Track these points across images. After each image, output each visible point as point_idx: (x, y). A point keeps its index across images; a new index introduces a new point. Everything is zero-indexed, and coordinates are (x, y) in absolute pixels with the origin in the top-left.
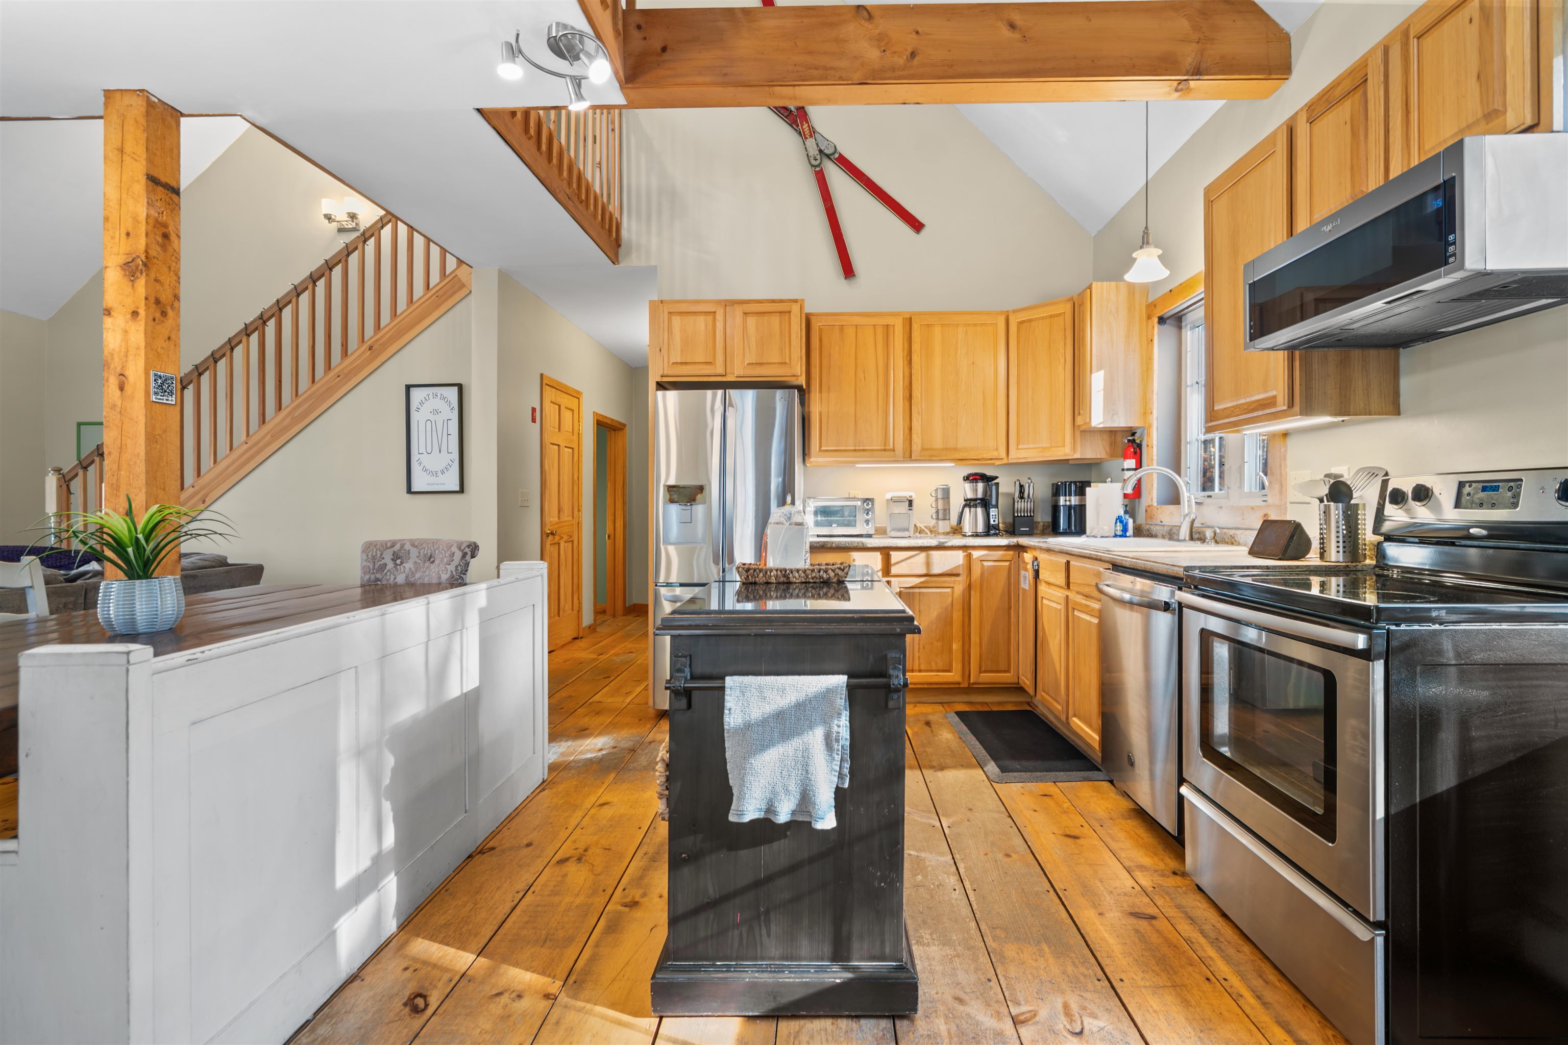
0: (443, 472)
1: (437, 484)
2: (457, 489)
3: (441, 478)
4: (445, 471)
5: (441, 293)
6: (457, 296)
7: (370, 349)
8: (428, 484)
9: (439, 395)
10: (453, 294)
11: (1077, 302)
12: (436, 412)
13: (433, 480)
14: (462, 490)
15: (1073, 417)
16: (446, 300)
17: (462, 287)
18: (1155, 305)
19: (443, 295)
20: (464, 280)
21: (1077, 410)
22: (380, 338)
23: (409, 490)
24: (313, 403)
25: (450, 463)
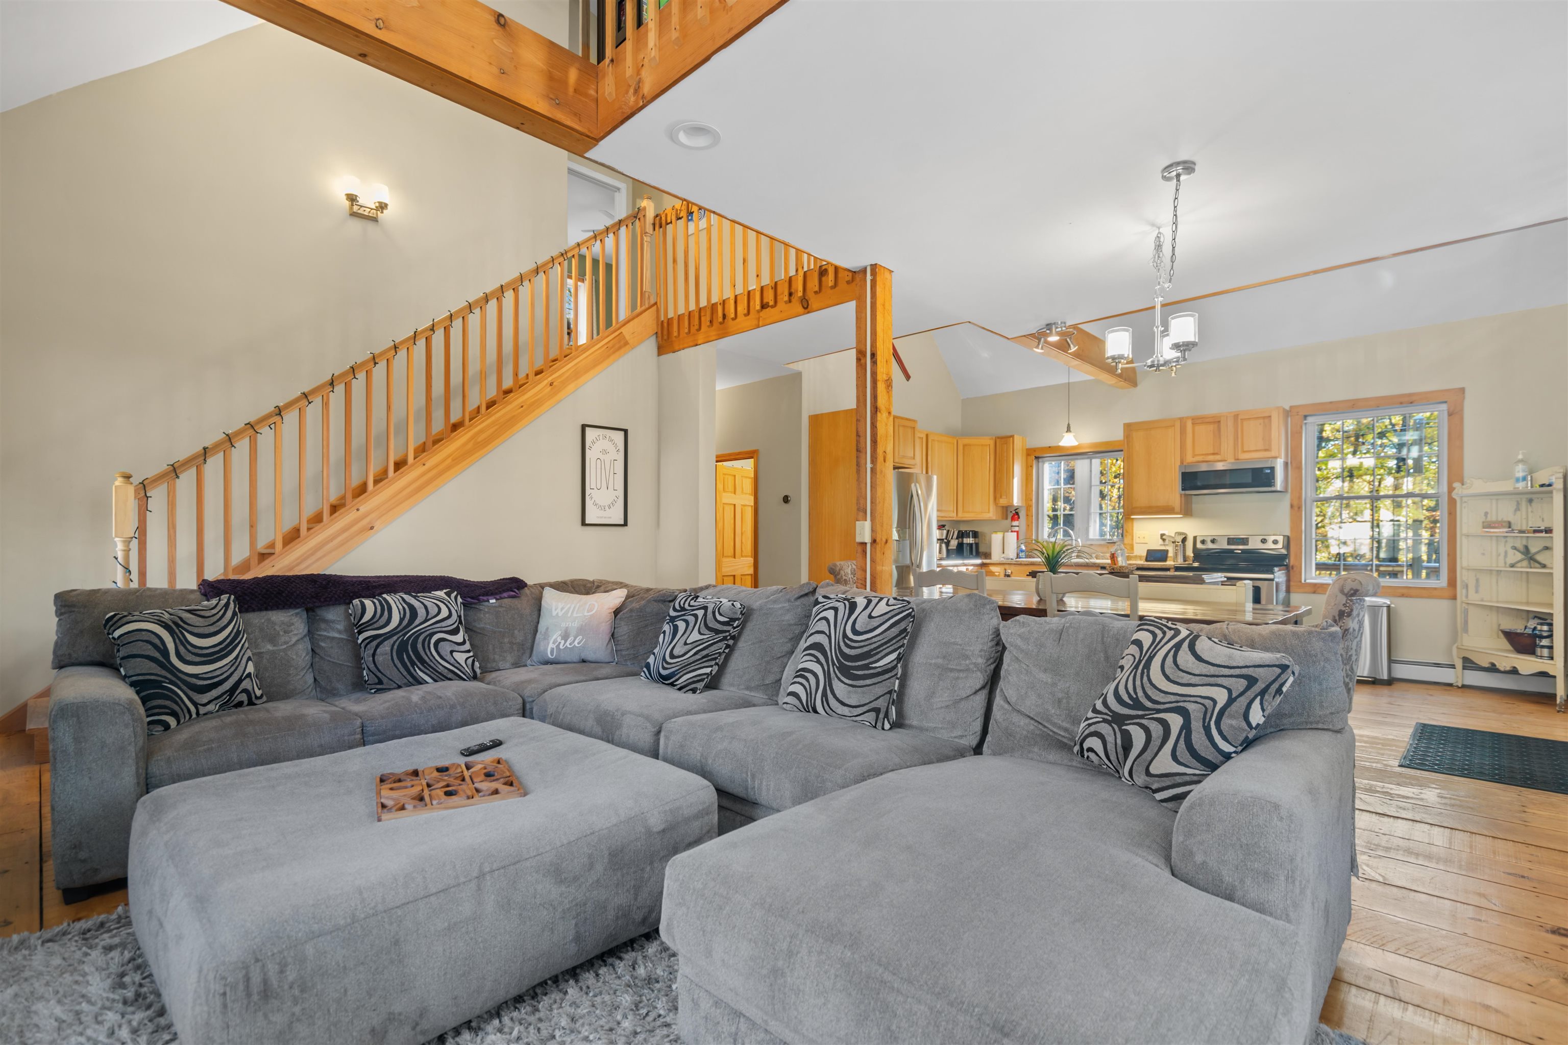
0: (610, 508)
1: (606, 518)
2: (622, 523)
3: (609, 513)
4: (612, 506)
5: (610, 345)
6: (622, 350)
7: (551, 385)
8: (598, 517)
9: (608, 437)
10: (620, 348)
11: (998, 441)
12: (605, 452)
13: (602, 513)
14: (625, 524)
15: (995, 498)
16: (614, 352)
17: (626, 343)
18: (1034, 450)
19: (612, 347)
20: (627, 337)
21: (998, 496)
22: (559, 377)
23: (584, 523)
24: (496, 430)
25: (616, 499)
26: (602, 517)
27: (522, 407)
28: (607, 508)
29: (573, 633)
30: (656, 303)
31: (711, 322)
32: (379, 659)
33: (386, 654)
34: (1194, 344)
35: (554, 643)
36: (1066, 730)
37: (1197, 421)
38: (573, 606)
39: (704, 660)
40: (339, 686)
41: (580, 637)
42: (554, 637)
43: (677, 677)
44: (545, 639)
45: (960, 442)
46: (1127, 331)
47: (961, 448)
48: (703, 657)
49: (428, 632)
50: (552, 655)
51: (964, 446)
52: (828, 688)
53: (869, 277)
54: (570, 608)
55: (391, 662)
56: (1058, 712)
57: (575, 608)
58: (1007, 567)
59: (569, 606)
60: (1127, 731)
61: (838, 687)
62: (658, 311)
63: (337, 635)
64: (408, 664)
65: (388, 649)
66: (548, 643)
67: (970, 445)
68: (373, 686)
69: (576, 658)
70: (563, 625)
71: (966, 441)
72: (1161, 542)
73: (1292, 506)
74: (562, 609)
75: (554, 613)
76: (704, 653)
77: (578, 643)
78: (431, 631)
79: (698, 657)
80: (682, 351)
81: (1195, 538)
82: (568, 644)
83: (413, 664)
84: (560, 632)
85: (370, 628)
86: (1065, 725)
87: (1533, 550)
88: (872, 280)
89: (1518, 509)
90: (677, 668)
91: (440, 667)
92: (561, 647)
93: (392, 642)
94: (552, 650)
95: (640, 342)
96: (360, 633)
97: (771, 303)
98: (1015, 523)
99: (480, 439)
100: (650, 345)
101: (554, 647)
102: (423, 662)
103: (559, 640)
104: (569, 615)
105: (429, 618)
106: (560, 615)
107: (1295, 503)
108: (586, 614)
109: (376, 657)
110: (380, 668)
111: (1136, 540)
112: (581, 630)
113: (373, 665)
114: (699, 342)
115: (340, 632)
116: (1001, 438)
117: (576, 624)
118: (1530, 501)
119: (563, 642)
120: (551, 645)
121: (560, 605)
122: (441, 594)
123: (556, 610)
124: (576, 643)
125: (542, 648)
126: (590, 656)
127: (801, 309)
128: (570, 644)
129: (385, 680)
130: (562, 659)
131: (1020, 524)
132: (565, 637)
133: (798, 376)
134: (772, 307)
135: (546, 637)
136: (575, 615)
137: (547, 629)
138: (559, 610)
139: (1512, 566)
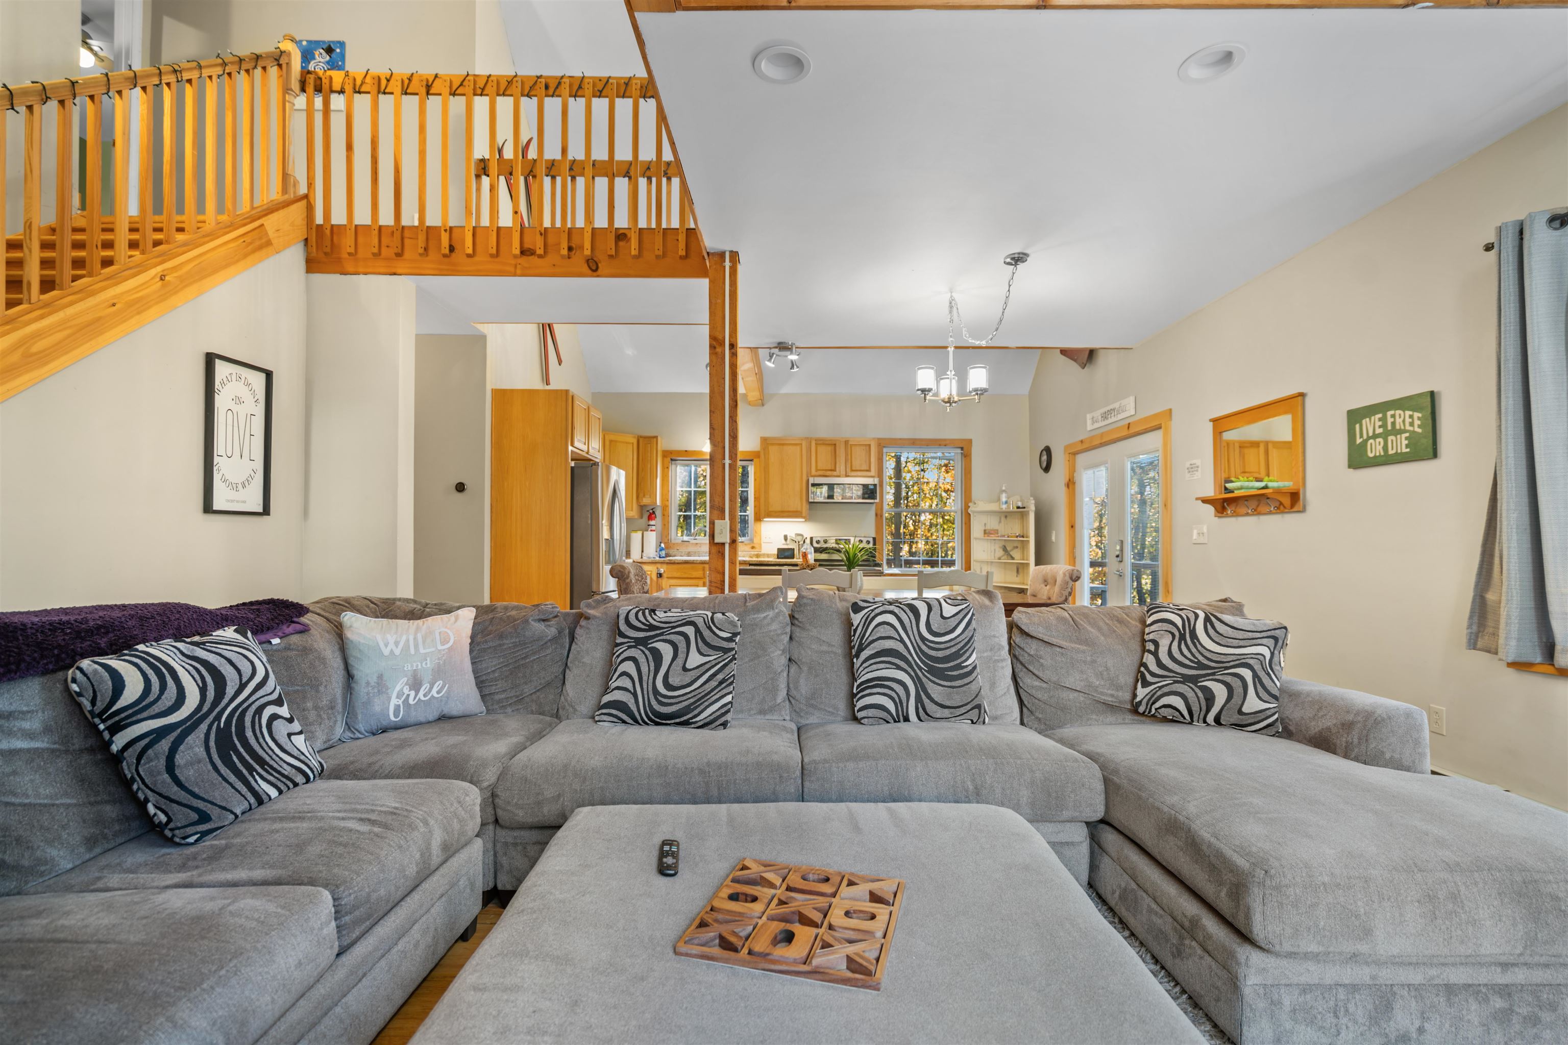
0: (244, 486)
1: (238, 502)
2: (261, 510)
3: (242, 494)
4: (246, 484)
5: (248, 239)
6: (264, 252)
7: (161, 279)
8: (228, 501)
9: (243, 379)
10: (260, 248)
11: (641, 440)
12: (238, 400)
13: (232, 495)
14: (266, 511)
15: (638, 497)
16: (254, 251)
17: (269, 243)
18: (671, 452)
19: (251, 243)
20: (271, 234)
21: (641, 495)
22: (174, 269)
23: (208, 508)
24: (69, 336)
25: (253, 474)
26: (232, 501)
27: (114, 305)
28: (240, 486)
29: (427, 678)
30: (306, 197)
31: (425, 249)
32: (186, 774)
33: (199, 761)
34: (985, 390)
35: (398, 697)
36: (1112, 696)
37: (821, 442)
38: (411, 638)
39: (723, 685)
40: (54, 853)
41: (439, 683)
42: (398, 688)
43: (696, 712)
44: (380, 692)
45: (607, 437)
46: (932, 368)
47: (607, 443)
48: (721, 683)
49: (254, 707)
50: (396, 716)
51: (611, 441)
52: (922, 693)
53: (727, 264)
54: (408, 640)
55: (215, 775)
56: (1102, 683)
57: (415, 639)
58: (659, 566)
59: (404, 638)
60: (1205, 687)
61: (936, 691)
62: (310, 209)
63: (20, 744)
64: (245, 771)
65: (200, 751)
66: (389, 699)
67: (616, 441)
68: (190, 830)
69: (432, 715)
70: (408, 667)
71: (613, 437)
72: (784, 542)
73: (876, 515)
74: (397, 643)
75: (386, 652)
76: (720, 677)
77: (438, 692)
78: (258, 704)
79: (713, 683)
80: (362, 276)
81: (811, 539)
82: (421, 695)
83: (251, 770)
84: (405, 679)
85: (145, 715)
86: (1110, 692)
87: (1008, 549)
88: (731, 268)
89: (1000, 522)
90: (692, 700)
91: (285, 766)
92: (411, 701)
93: (202, 736)
94: (397, 708)
95: (286, 246)
96: (115, 729)
97: (540, 251)
98: (652, 523)
99: (34, 349)
100: (294, 256)
101: (400, 702)
102: (262, 762)
103: (406, 691)
104: (412, 651)
105: (244, 680)
106: (397, 652)
107: (879, 512)
108: (440, 647)
109: (177, 772)
110: (196, 790)
111: (763, 540)
112: (439, 673)
113: (176, 788)
114: (399, 271)
115: (30, 735)
116: (645, 438)
117: (429, 664)
118: (1006, 517)
119: (413, 693)
120: (394, 701)
121: (391, 639)
122: (229, 633)
123: (386, 646)
124: (434, 692)
125: (377, 708)
126: (455, 708)
127: (585, 269)
128: (425, 696)
129: (214, 812)
130: (412, 720)
131: (657, 523)
132: (416, 685)
133: (482, 339)
134: (540, 256)
135: (381, 686)
136: (422, 651)
137: (380, 677)
138: (391, 646)
139: (999, 559)
